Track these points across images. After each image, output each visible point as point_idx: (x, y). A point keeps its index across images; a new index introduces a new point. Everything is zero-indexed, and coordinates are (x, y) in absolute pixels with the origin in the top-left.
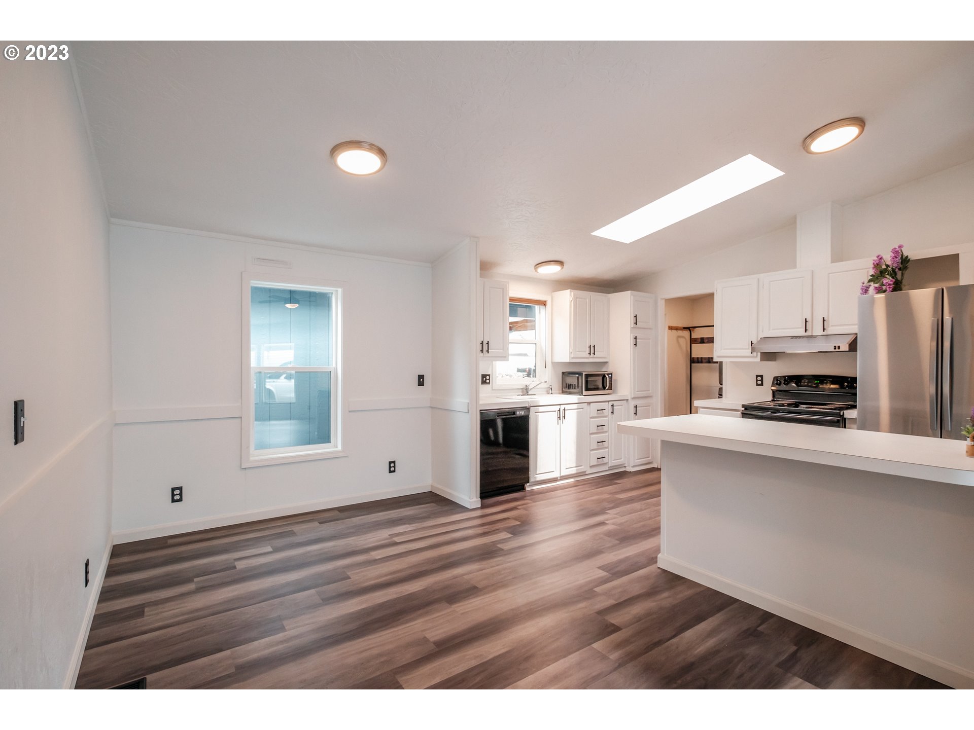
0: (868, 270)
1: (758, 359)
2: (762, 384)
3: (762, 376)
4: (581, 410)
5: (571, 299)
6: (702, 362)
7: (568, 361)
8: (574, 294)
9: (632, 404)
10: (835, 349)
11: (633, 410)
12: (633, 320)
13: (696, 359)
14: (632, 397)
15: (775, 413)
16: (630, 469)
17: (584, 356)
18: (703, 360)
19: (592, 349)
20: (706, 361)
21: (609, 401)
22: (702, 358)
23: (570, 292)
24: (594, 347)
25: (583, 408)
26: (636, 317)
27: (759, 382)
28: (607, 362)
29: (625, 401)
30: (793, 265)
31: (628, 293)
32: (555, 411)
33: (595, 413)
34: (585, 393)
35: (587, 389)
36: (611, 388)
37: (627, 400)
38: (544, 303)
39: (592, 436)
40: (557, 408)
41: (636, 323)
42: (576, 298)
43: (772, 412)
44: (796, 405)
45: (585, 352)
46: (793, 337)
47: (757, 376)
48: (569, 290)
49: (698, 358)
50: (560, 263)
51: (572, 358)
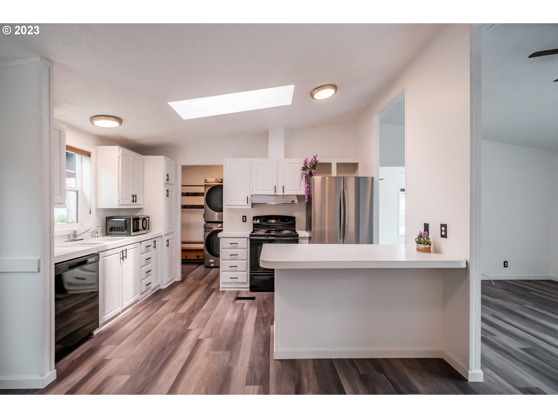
0: (301, 164)
1: (250, 207)
2: (246, 221)
3: (245, 217)
4: (136, 248)
5: (119, 155)
6: (187, 208)
7: (117, 208)
8: (122, 151)
9: (165, 238)
10: (292, 202)
11: (165, 243)
12: (166, 178)
13: (186, 206)
14: (165, 234)
15: (268, 237)
16: (164, 287)
17: (128, 204)
18: (188, 207)
19: (135, 197)
20: (189, 207)
21: (152, 239)
22: (187, 205)
23: (119, 148)
24: (136, 196)
25: (136, 247)
26: (168, 175)
27: (244, 220)
28: (142, 208)
29: (160, 237)
30: (266, 156)
31: (162, 158)
32: (118, 253)
33: (144, 250)
34: (132, 234)
35: (134, 231)
36: (149, 229)
37: (161, 236)
38: (89, 155)
39: (143, 268)
40: (120, 249)
41: (168, 180)
42: (123, 154)
43: (266, 237)
44: (269, 232)
45: (129, 200)
46: (269, 195)
47: (243, 217)
48: (118, 146)
49: (184, 205)
50: (119, 120)
51: (120, 205)
